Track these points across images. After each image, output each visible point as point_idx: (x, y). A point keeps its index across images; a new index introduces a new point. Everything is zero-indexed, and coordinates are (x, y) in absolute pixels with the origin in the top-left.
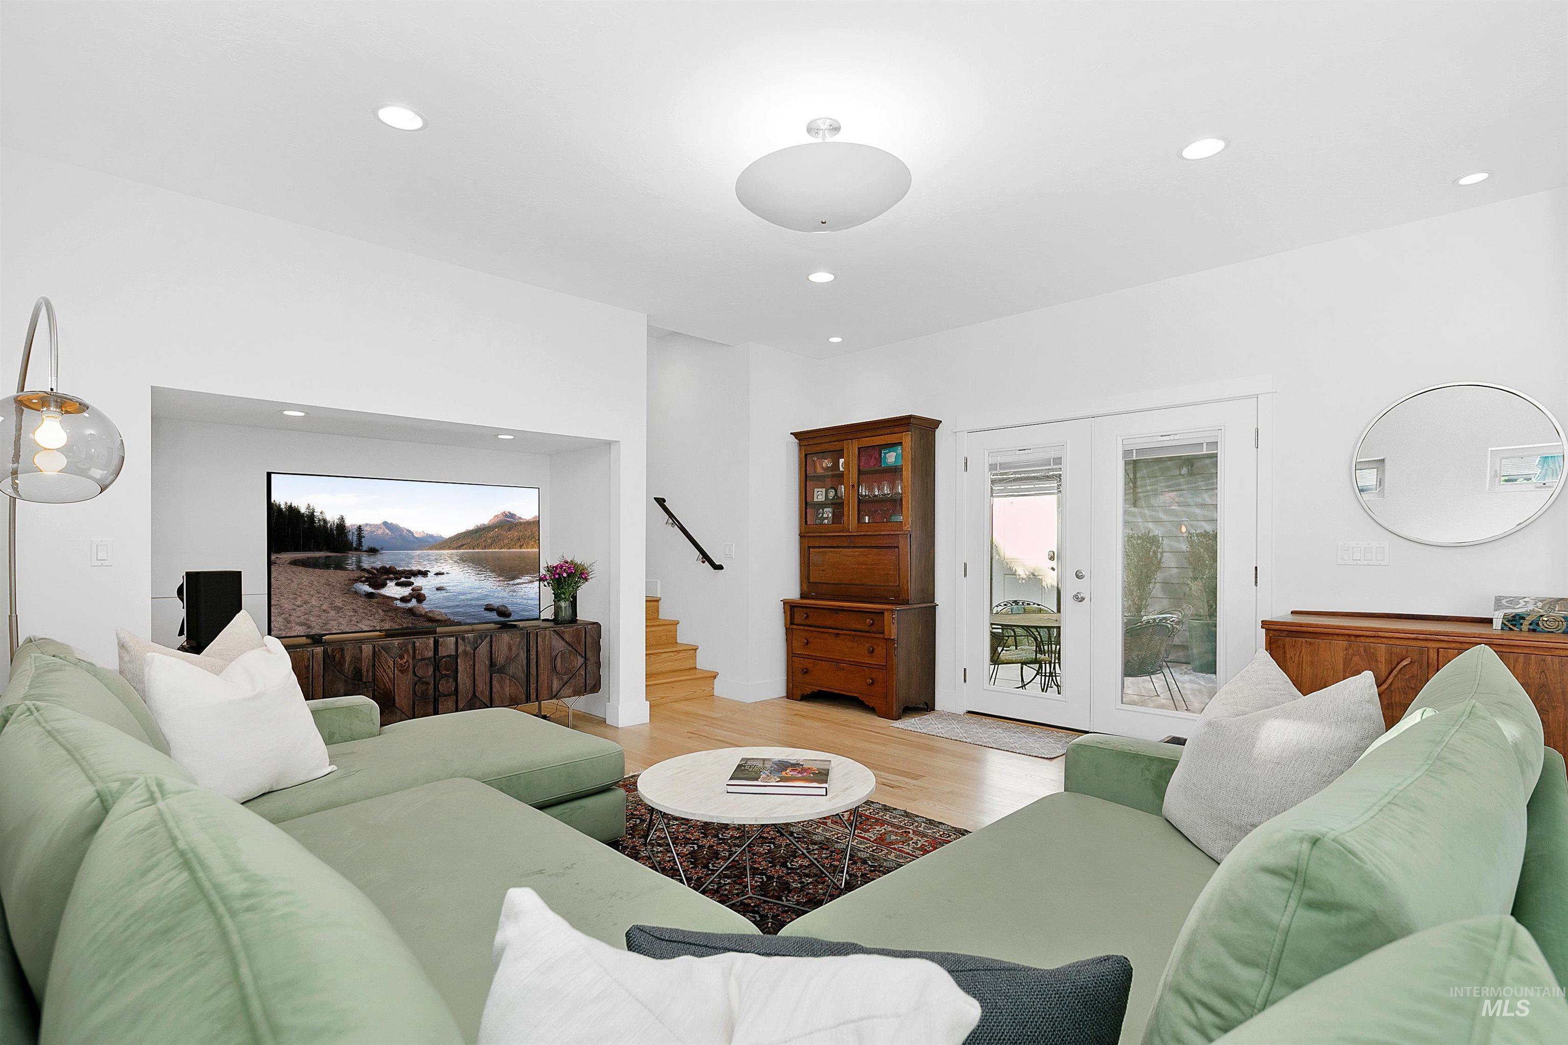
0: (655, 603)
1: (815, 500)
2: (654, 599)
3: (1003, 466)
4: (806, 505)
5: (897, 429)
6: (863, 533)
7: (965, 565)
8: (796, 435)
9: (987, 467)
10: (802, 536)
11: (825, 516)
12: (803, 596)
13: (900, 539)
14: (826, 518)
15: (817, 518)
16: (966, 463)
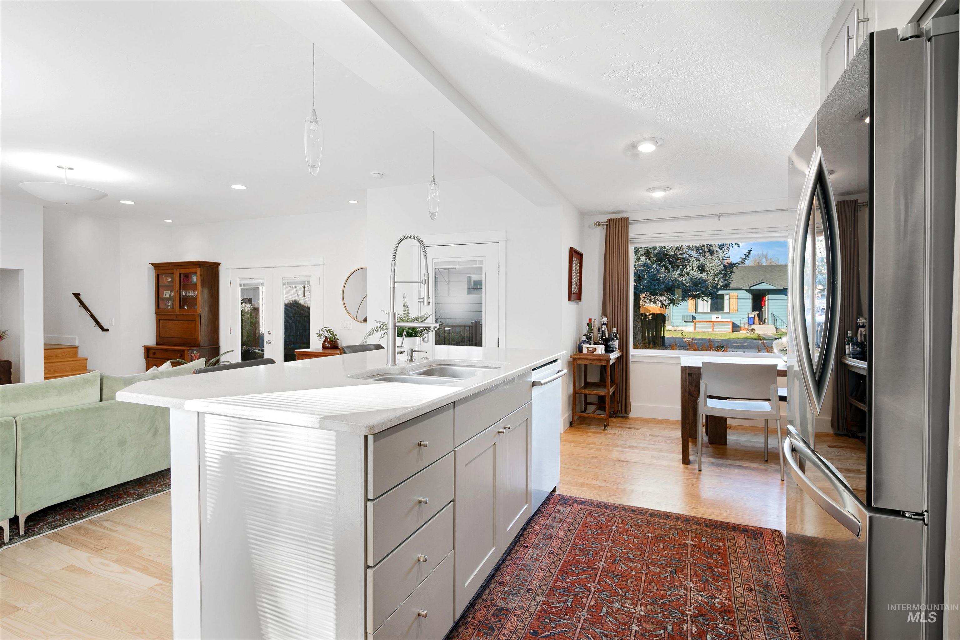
0: (76, 349)
1: (164, 296)
2: (74, 347)
3: (244, 285)
4: (158, 298)
5: (194, 267)
6: (181, 314)
7: (231, 328)
8: (153, 264)
9: (238, 285)
10: (156, 314)
11: (169, 304)
12: (158, 344)
13: (196, 317)
14: (169, 306)
15: (166, 306)
16: (231, 283)
